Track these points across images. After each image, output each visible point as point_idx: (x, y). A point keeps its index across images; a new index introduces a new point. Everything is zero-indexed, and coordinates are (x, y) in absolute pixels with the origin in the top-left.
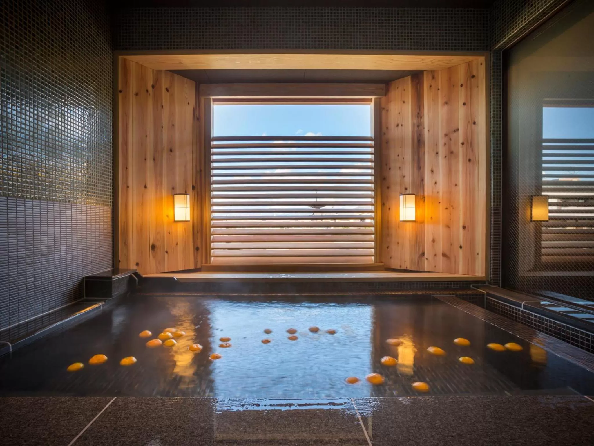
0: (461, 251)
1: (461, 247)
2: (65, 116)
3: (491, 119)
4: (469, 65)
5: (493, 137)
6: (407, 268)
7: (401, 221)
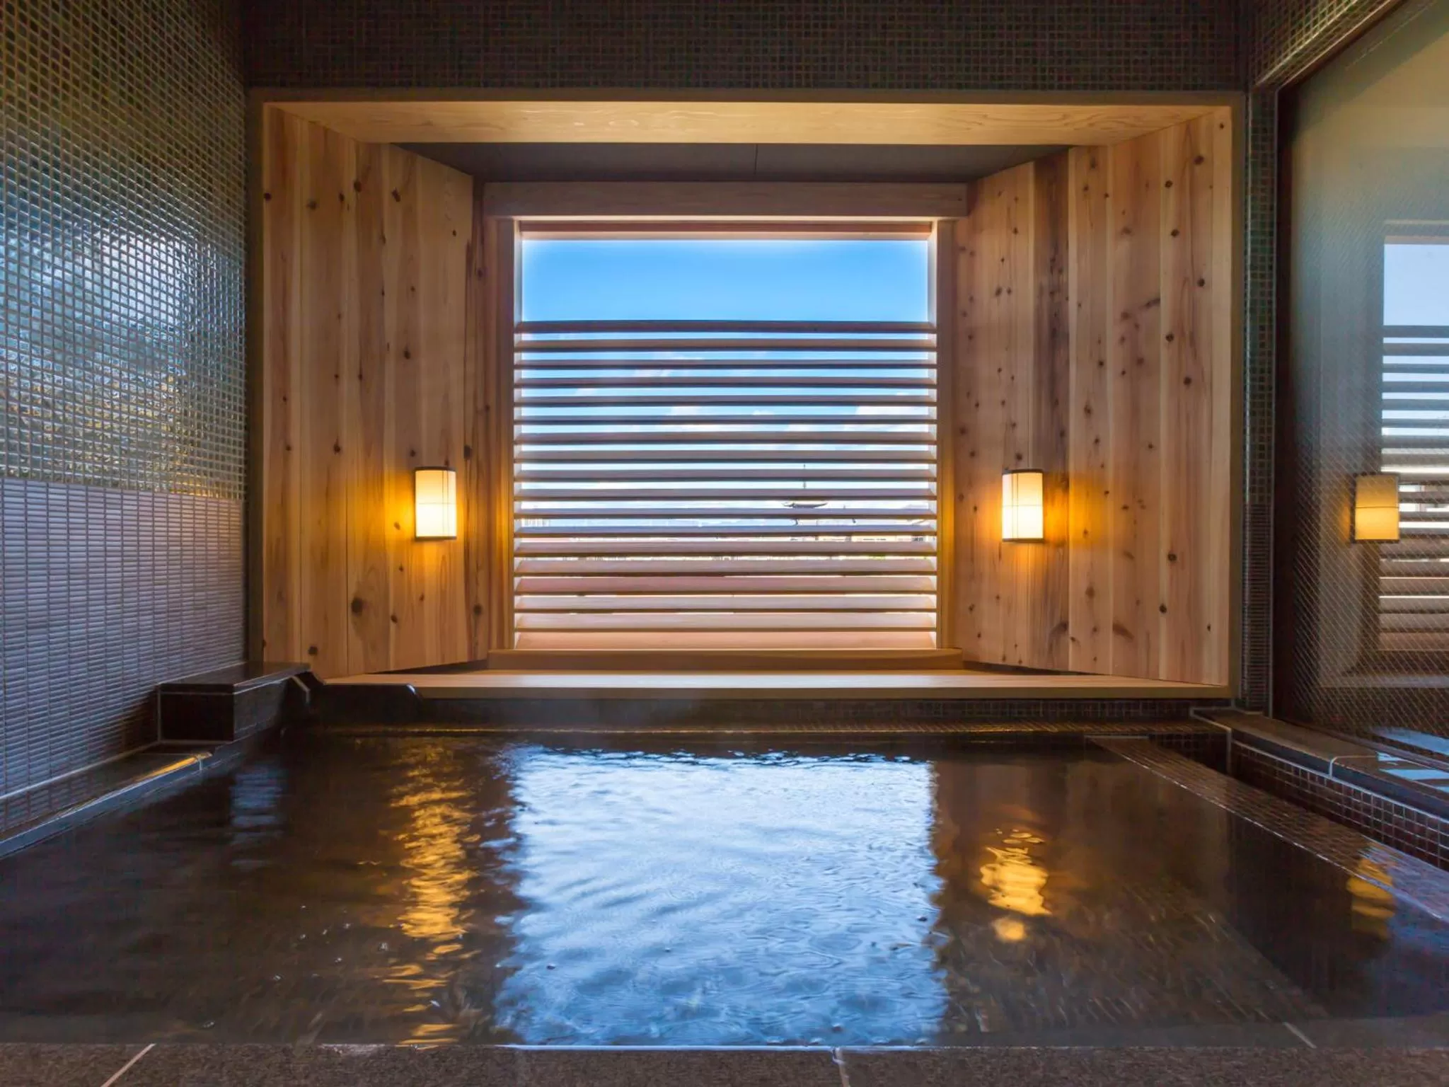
0: (1163, 619)
1: (1163, 609)
2: (104, 254)
3: (1246, 270)
4: (1188, 128)
5: (1251, 319)
6: (1020, 662)
7: (1005, 540)
